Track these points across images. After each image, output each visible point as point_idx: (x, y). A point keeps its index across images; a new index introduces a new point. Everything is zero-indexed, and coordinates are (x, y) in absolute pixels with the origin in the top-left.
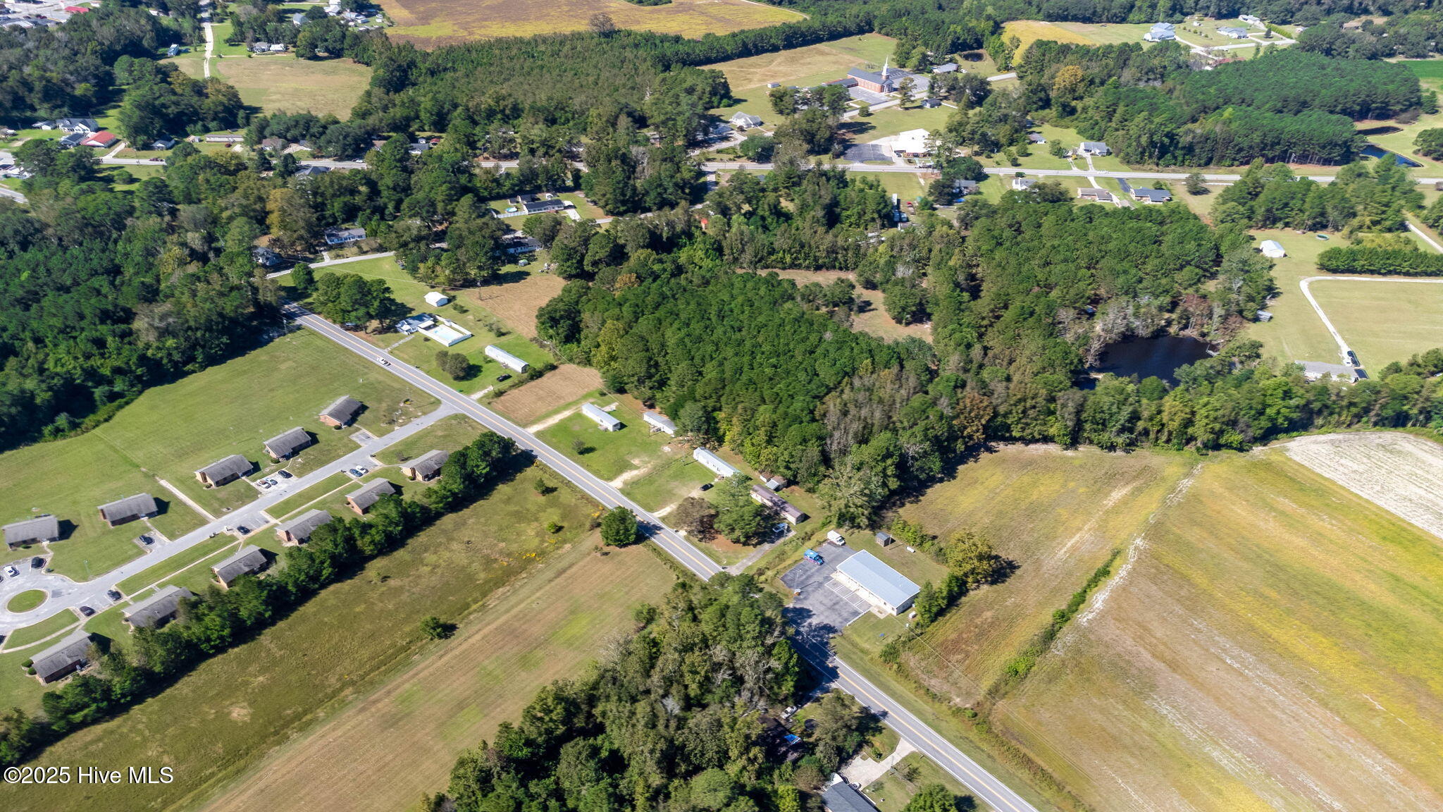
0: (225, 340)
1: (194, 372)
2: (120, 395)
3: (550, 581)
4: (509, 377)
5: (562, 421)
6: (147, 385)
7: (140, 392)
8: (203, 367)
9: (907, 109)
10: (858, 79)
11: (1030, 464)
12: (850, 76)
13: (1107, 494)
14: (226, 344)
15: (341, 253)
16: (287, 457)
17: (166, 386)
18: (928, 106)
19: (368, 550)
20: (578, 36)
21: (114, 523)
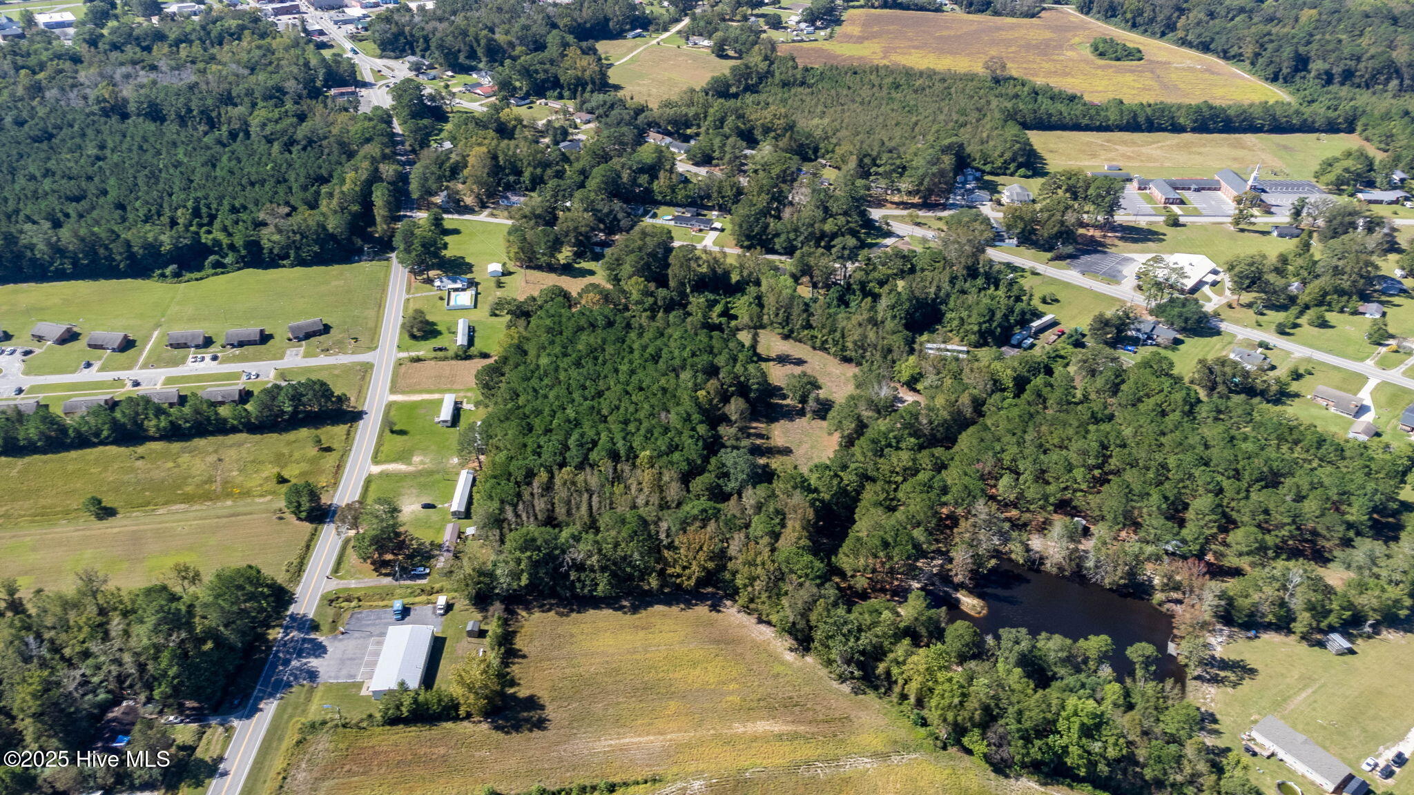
0: (316, 248)
1: (284, 266)
2: (223, 266)
3: (218, 517)
4: (446, 349)
5: (423, 401)
6: (248, 265)
7: (239, 269)
8: (292, 266)
9: (1242, 230)
10: (1223, 183)
11: (728, 642)
12: (1217, 178)
13: (755, 720)
14: (315, 253)
15: (495, 212)
16: (233, 346)
17: (260, 271)
18: (1275, 233)
19: (152, 431)
20: (971, 77)
21: (90, 346)
